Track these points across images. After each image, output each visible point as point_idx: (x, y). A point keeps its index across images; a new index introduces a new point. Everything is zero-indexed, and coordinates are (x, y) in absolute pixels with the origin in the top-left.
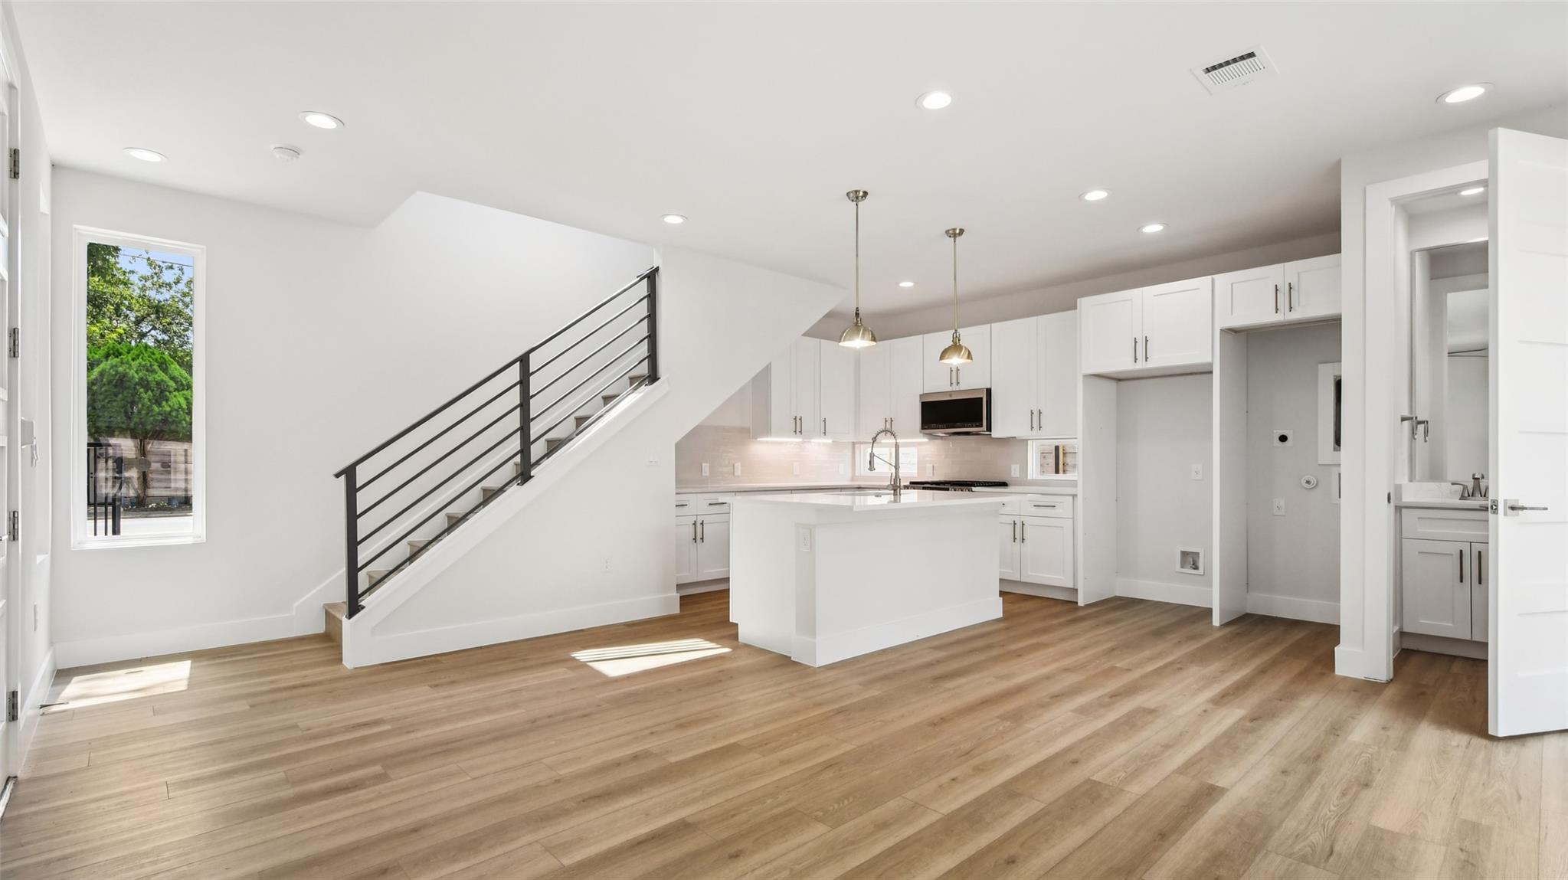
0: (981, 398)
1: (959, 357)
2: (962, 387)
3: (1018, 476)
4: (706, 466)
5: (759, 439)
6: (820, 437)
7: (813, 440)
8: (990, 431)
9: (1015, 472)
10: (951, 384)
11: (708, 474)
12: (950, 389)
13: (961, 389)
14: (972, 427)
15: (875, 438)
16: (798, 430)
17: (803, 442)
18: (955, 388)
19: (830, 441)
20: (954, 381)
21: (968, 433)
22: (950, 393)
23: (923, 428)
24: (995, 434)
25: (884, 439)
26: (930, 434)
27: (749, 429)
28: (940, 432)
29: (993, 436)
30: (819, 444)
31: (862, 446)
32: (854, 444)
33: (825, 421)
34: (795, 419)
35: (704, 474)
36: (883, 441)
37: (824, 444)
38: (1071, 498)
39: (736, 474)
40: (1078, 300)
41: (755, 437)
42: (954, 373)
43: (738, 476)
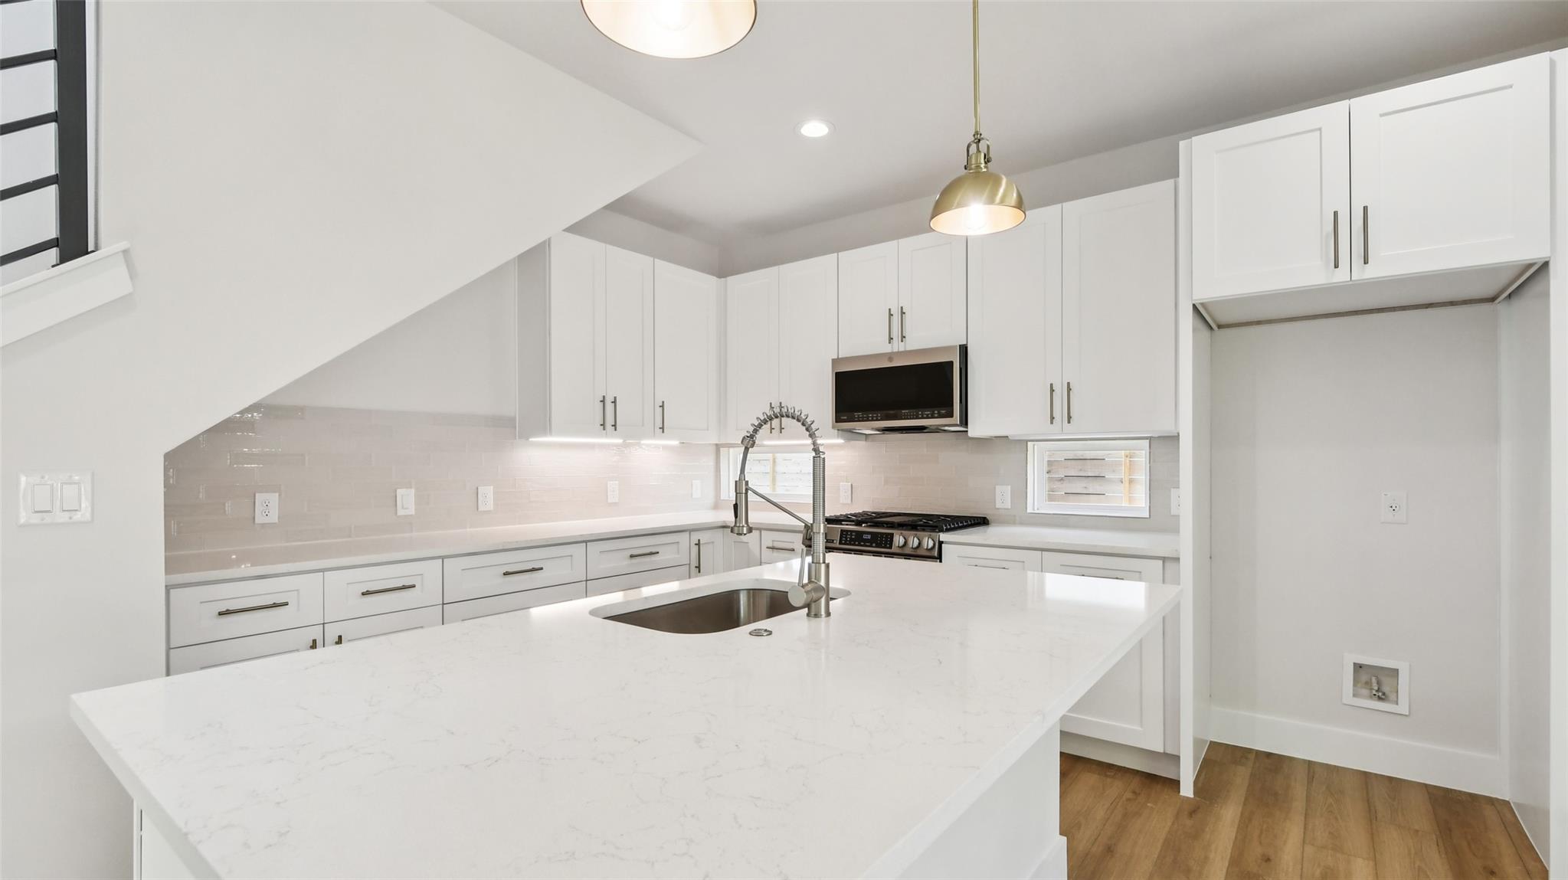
0: (951, 364)
1: (991, 201)
2: (912, 344)
3: (1008, 505)
4: (407, 500)
5: (530, 440)
6: (654, 436)
7: (643, 442)
8: (966, 424)
9: (1003, 499)
10: (891, 339)
11: (412, 511)
12: (887, 348)
13: (908, 349)
14: (933, 417)
15: (752, 437)
16: (610, 421)
17: (626, 445)
18: (897, 346)
19: (675, 443)
20: (896, 333)
21: (920, 429)
22: (890, 356)
23: (838, 420)
24: (975, 430)
25: (770, 439)
26: (850, 431)
27: (513, 420)
28: (866, 428)
29: (970, 434)
30: (657, 447)
31: (731, 450)
32: (718, 447)
33: (662, 406)
34: (603, 401)
35: (401, 512)
36: (766, 443)
37: (665, 447)
38: (1161, 562)
39: (481, 508)
40: (1182, 144)
41: (525, 435)
42: (896, 320)
43: (488, 512)
